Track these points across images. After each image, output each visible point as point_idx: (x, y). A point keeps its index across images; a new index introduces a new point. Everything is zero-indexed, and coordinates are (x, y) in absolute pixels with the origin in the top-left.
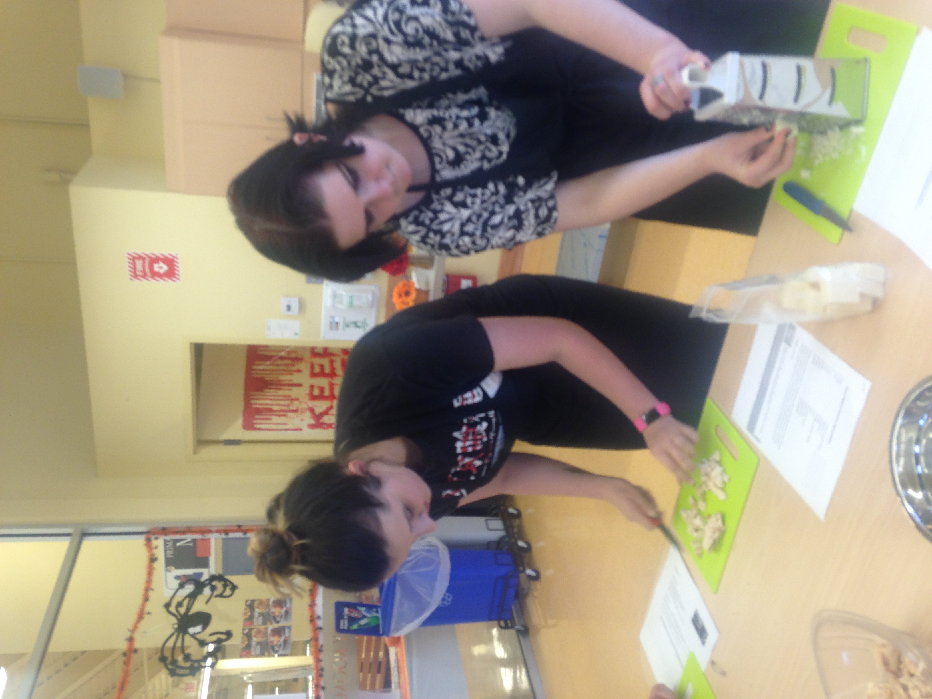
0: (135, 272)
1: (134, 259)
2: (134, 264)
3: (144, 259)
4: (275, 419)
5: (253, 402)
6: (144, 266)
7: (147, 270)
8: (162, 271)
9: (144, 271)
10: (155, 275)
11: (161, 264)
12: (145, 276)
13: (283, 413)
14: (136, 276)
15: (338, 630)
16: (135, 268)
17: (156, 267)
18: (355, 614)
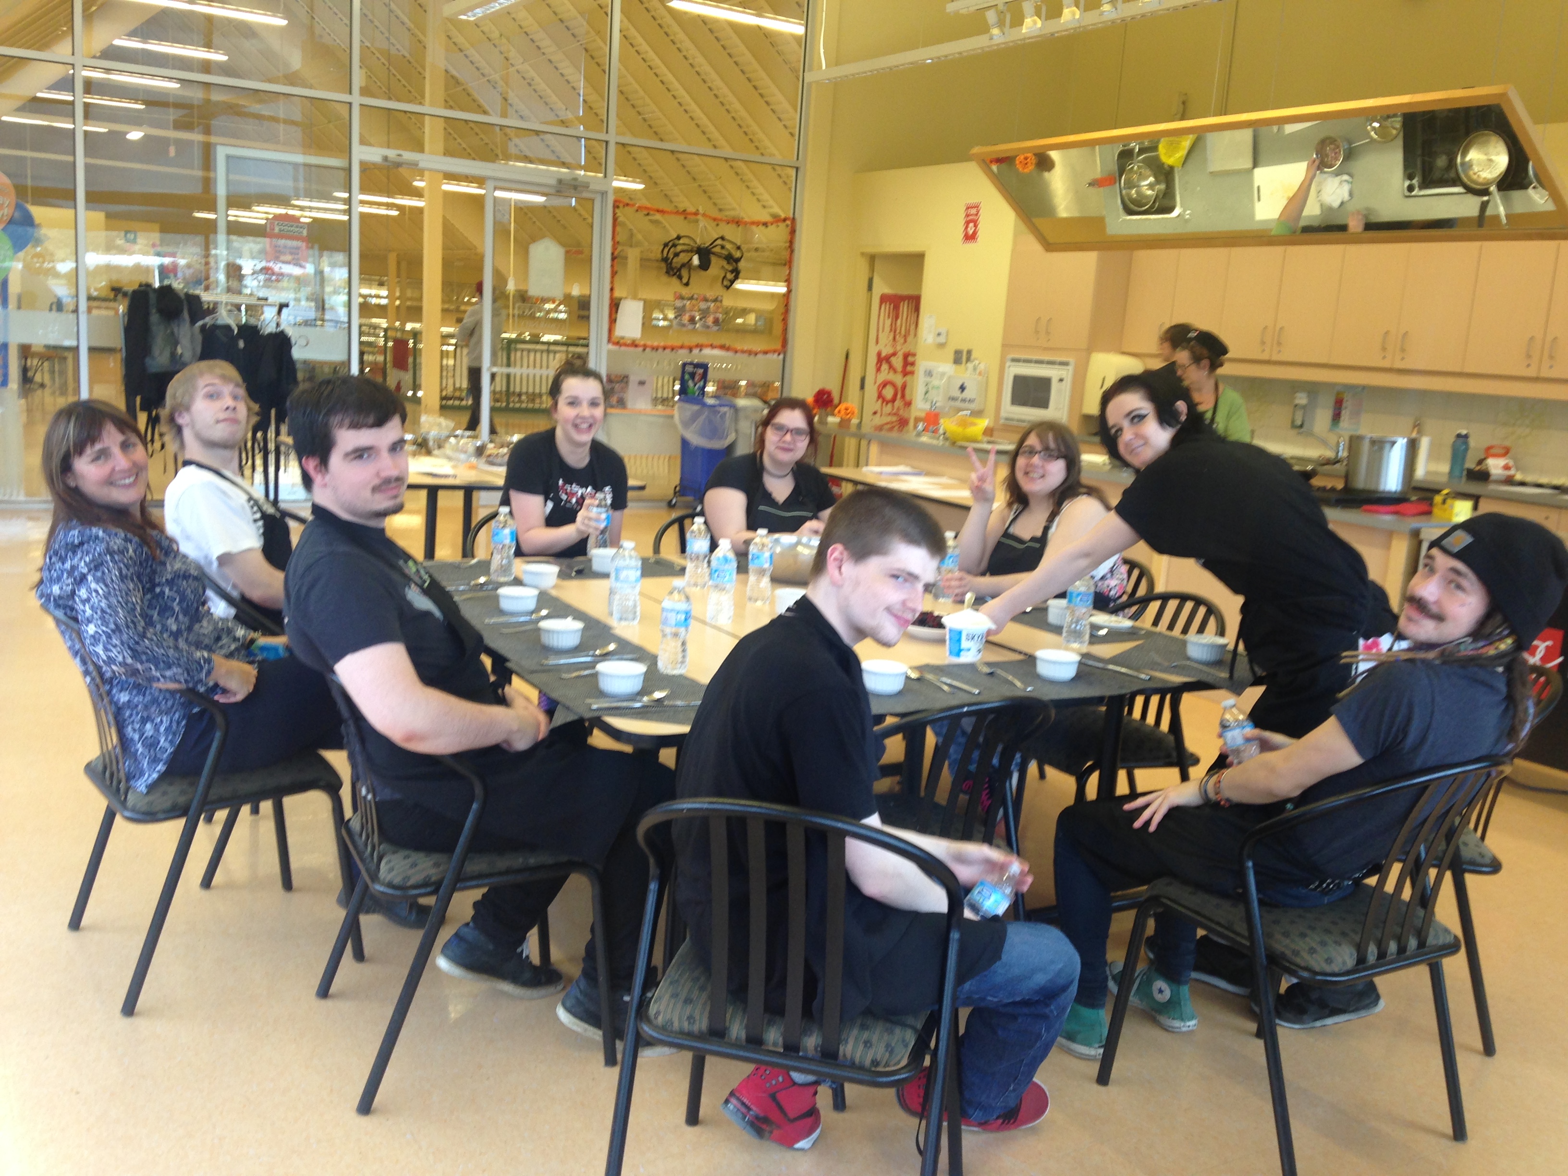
0: (969, 208)
1: (977, 207)
2: (974, 207)
3: (977, 215)
4: (888, 322)
5: (906, 302)
6: (972, 215)
7: (970, 218)
8: (968, 230)
9: (969, 215)
10: (967, 223)
11: (973, 229)
13: (893, 329)
15: (684, 366)
17: (971, 225)
18: (697, 378)
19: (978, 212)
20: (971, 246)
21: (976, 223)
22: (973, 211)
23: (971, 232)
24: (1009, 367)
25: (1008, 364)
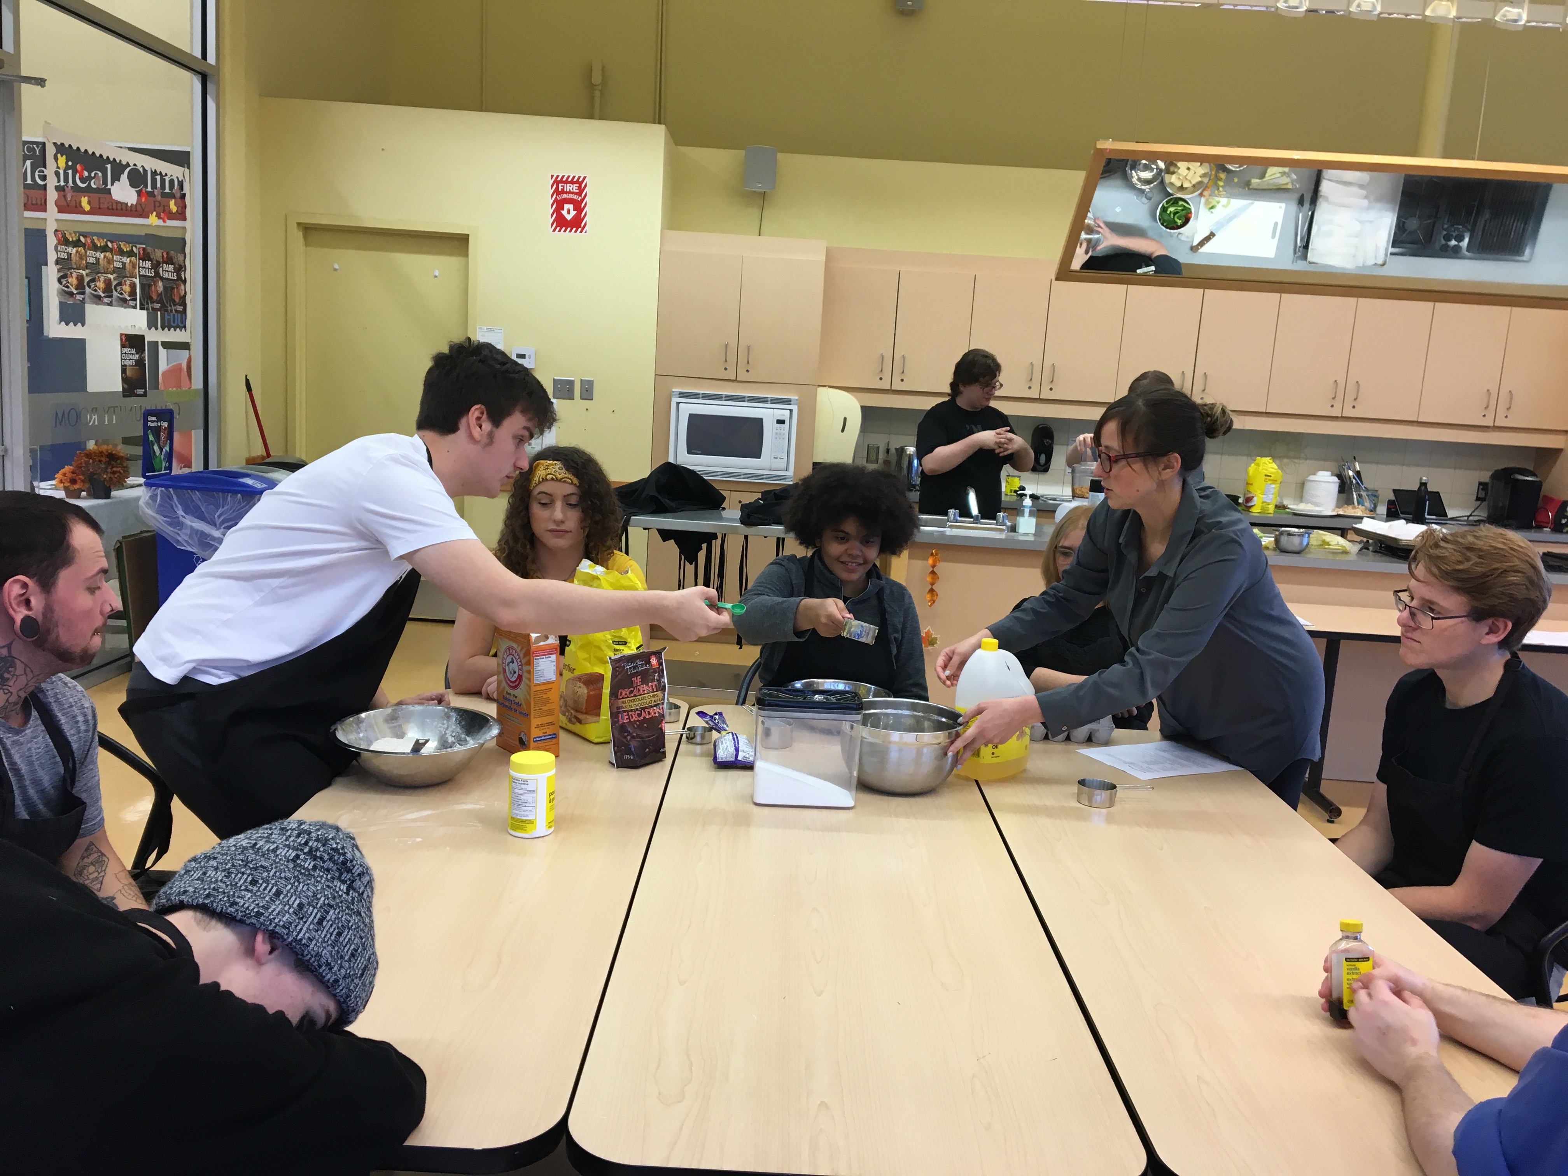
0: (561, 181)
1: (577, 183)
2: (572, 182)
3: (580, 194)
6: (570, 192)
7: (565, 196)
8: (564, 212)
9: (563, 192)
10: (559, 205)
11: (573, 213)
12: (557, 192)
14: (557, 182)
16: (567, 182)
17: (569, 206)
19: (581, 191)
20: (568, 236)
21: (579, 207)
22: (574, 188)
23: (569, 217)
24: (678, 403)
25: (675, 400)
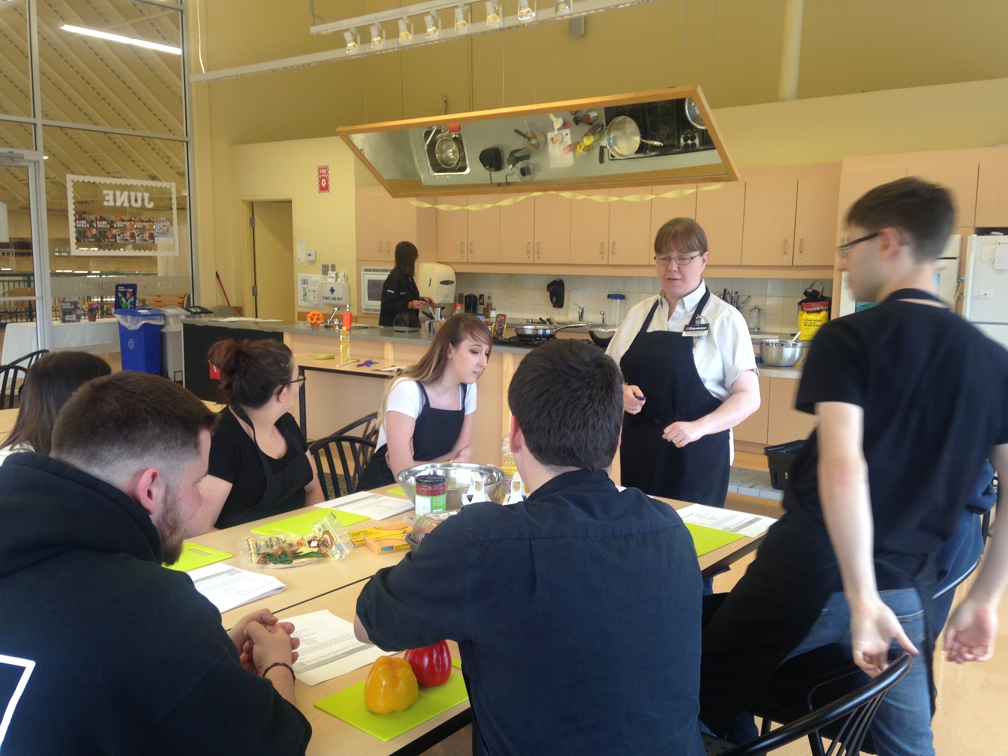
0: (321, 169)
1: (326, 168)
2: (324, 169)
3: (327, 174)
6: (324, 173)
7: (322, 175)
8: (322, 183)
9: (321, 174)
10: (320, 180)
11: (325, 183)
12: (320, 174)
14: (319, 169)
15: (118, 286)
16: (323, 169)
17: (324, 180)
18: (128, 295)
20: (325, 194)
21: (327, 179)
22: (325, 171)
23: (324, 186)
24: (364, 274)
